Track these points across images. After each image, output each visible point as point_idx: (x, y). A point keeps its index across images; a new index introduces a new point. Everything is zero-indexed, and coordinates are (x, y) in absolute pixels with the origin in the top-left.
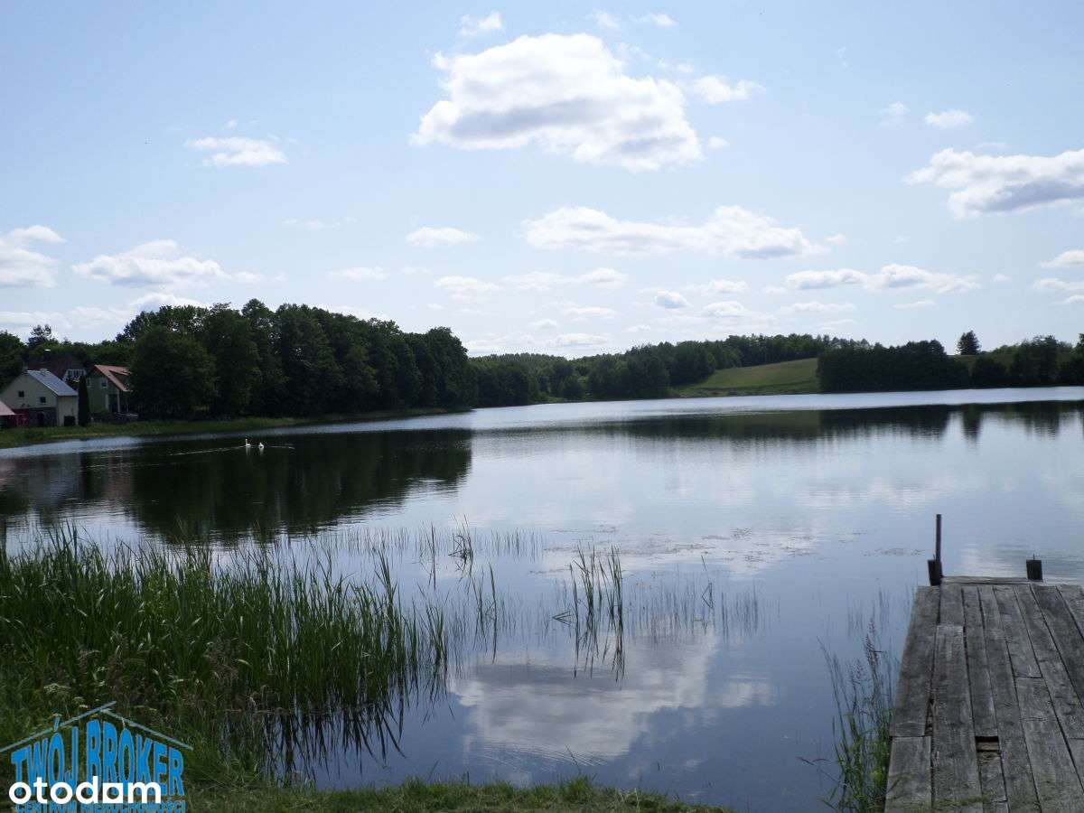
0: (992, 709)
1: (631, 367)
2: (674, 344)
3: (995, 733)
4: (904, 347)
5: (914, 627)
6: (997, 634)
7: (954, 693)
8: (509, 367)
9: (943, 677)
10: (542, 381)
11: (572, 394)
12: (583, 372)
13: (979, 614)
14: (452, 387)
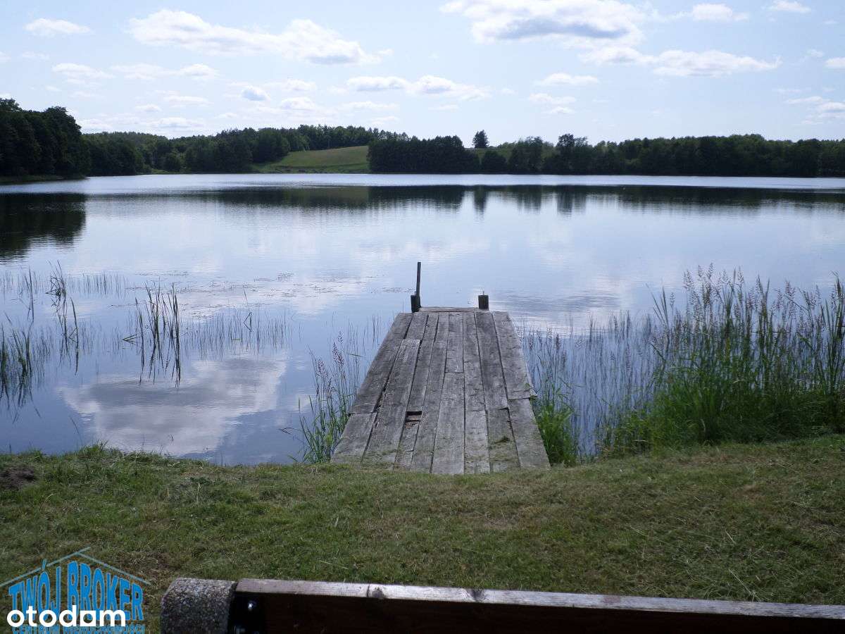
0: (423, 394)
1: (221, 148)
2: (257, 130)
3: (421, 409)
4: (433, 140)
5: (387, 341)
6: (442, 344)
7: (401, 384)
8: (118, 143)
9: (397, 374)
10: (147, 156)
11: (172, 168)
12: (181, 149)
13: (434, 331)
14: (67, 158)
